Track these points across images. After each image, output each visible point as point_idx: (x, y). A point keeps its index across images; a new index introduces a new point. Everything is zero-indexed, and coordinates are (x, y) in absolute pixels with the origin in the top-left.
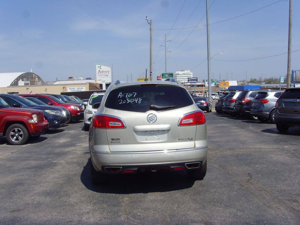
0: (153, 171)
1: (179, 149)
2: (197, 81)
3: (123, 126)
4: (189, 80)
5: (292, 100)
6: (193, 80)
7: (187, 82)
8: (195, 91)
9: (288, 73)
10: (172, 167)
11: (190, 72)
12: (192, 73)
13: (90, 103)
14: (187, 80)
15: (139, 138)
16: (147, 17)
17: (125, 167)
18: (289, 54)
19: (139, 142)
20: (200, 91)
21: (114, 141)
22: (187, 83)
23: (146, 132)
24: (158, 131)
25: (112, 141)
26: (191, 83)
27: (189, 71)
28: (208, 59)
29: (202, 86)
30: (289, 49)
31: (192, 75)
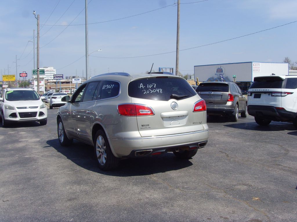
0: (177, 151)
1: (195, 131)
2: (63, 77)
3: (152, 113)
4: (55, 76)
5: (207, 93)
6: (59, 77)
7: (53, 78)
8: (61, 88)
9: (176, 69)
10: (190, 147)
11: (54, 69)
12: (55, 70)
13: (7, 98)
14: (53, 76)
15: (166, 123)
16: (34, 11)
17: (154, 150)
18: (178, 53)
19: (165, 127)
20: (65, 88)
21: (144, 127)
22: (53, 80)
23: (170, 118)
24: (179, 116)
25: (142, 127)
26: (57, 79)
27: (52, 68)
28: (86, 56)
29: (69, 83)
30: (177, 48)
31: (55, 72)
